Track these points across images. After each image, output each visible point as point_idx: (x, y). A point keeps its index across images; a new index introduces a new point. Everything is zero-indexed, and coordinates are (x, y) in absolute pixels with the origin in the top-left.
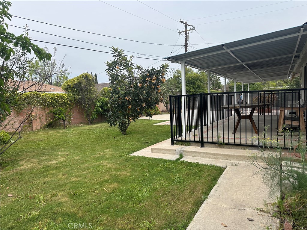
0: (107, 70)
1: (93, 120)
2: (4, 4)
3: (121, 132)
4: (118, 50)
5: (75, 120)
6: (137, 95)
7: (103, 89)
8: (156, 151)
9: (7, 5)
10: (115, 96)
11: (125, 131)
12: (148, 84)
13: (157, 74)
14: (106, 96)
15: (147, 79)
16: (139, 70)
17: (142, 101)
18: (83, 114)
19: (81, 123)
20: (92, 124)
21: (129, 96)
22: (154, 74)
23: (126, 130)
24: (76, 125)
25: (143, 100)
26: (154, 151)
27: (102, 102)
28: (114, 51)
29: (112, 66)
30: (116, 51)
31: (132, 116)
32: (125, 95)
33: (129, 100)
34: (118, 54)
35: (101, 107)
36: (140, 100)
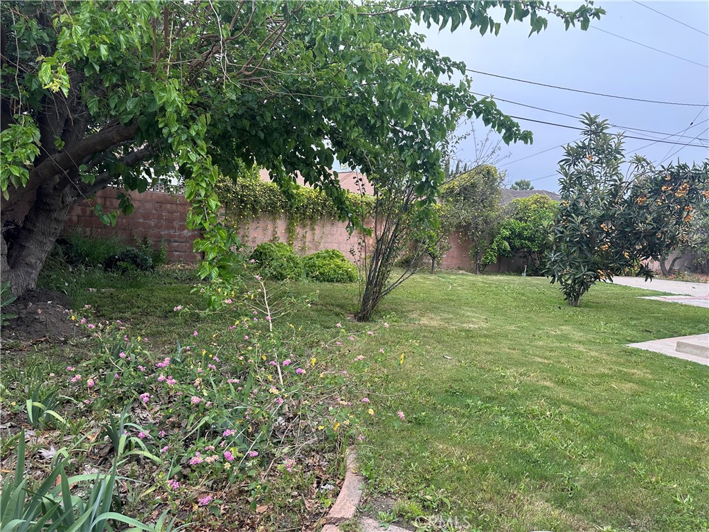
0: (564, 162)
1: (485, 265)
2: (415, 38)
3: (566, 299)
4: (597, 120)
5: (449, 260)
6: (630, 223)
7: (514, 200)
8: (688, 349)
9: (418, 40)
10: (576, 219)
11: (576, 298)
12: (664, 200)
13: (693, 178)
14: (518, 216)
15: (663, 189)
16: (640, 167)
17: (638, 236)
18: (466, 250)
19: (459, 268)
20: (482, 272)
21: (610, 223)
22: (685, 178)
23: (580, 298)
24: (450, 270)
25: (643, 235)
26: (686, 349)
27: (511, 230)
28: (587, 121)
29: (575, 154)
30: (592, 121)
31: (607, 268)
32: (601, 219)
33: (608, 231)
34: (595, 128)
35: (507, 239)
36: (635, 234)
